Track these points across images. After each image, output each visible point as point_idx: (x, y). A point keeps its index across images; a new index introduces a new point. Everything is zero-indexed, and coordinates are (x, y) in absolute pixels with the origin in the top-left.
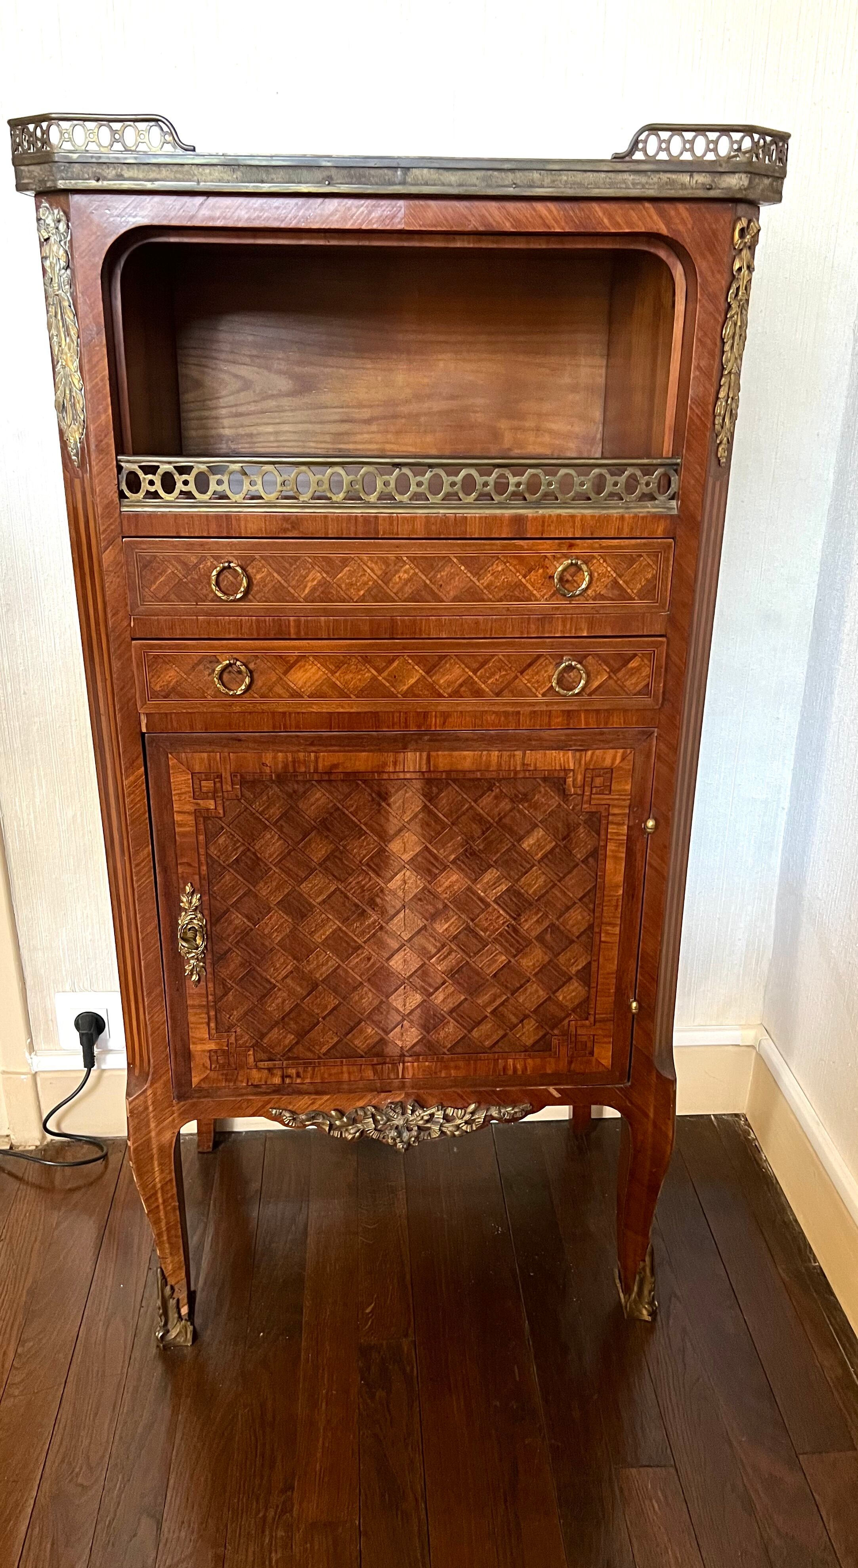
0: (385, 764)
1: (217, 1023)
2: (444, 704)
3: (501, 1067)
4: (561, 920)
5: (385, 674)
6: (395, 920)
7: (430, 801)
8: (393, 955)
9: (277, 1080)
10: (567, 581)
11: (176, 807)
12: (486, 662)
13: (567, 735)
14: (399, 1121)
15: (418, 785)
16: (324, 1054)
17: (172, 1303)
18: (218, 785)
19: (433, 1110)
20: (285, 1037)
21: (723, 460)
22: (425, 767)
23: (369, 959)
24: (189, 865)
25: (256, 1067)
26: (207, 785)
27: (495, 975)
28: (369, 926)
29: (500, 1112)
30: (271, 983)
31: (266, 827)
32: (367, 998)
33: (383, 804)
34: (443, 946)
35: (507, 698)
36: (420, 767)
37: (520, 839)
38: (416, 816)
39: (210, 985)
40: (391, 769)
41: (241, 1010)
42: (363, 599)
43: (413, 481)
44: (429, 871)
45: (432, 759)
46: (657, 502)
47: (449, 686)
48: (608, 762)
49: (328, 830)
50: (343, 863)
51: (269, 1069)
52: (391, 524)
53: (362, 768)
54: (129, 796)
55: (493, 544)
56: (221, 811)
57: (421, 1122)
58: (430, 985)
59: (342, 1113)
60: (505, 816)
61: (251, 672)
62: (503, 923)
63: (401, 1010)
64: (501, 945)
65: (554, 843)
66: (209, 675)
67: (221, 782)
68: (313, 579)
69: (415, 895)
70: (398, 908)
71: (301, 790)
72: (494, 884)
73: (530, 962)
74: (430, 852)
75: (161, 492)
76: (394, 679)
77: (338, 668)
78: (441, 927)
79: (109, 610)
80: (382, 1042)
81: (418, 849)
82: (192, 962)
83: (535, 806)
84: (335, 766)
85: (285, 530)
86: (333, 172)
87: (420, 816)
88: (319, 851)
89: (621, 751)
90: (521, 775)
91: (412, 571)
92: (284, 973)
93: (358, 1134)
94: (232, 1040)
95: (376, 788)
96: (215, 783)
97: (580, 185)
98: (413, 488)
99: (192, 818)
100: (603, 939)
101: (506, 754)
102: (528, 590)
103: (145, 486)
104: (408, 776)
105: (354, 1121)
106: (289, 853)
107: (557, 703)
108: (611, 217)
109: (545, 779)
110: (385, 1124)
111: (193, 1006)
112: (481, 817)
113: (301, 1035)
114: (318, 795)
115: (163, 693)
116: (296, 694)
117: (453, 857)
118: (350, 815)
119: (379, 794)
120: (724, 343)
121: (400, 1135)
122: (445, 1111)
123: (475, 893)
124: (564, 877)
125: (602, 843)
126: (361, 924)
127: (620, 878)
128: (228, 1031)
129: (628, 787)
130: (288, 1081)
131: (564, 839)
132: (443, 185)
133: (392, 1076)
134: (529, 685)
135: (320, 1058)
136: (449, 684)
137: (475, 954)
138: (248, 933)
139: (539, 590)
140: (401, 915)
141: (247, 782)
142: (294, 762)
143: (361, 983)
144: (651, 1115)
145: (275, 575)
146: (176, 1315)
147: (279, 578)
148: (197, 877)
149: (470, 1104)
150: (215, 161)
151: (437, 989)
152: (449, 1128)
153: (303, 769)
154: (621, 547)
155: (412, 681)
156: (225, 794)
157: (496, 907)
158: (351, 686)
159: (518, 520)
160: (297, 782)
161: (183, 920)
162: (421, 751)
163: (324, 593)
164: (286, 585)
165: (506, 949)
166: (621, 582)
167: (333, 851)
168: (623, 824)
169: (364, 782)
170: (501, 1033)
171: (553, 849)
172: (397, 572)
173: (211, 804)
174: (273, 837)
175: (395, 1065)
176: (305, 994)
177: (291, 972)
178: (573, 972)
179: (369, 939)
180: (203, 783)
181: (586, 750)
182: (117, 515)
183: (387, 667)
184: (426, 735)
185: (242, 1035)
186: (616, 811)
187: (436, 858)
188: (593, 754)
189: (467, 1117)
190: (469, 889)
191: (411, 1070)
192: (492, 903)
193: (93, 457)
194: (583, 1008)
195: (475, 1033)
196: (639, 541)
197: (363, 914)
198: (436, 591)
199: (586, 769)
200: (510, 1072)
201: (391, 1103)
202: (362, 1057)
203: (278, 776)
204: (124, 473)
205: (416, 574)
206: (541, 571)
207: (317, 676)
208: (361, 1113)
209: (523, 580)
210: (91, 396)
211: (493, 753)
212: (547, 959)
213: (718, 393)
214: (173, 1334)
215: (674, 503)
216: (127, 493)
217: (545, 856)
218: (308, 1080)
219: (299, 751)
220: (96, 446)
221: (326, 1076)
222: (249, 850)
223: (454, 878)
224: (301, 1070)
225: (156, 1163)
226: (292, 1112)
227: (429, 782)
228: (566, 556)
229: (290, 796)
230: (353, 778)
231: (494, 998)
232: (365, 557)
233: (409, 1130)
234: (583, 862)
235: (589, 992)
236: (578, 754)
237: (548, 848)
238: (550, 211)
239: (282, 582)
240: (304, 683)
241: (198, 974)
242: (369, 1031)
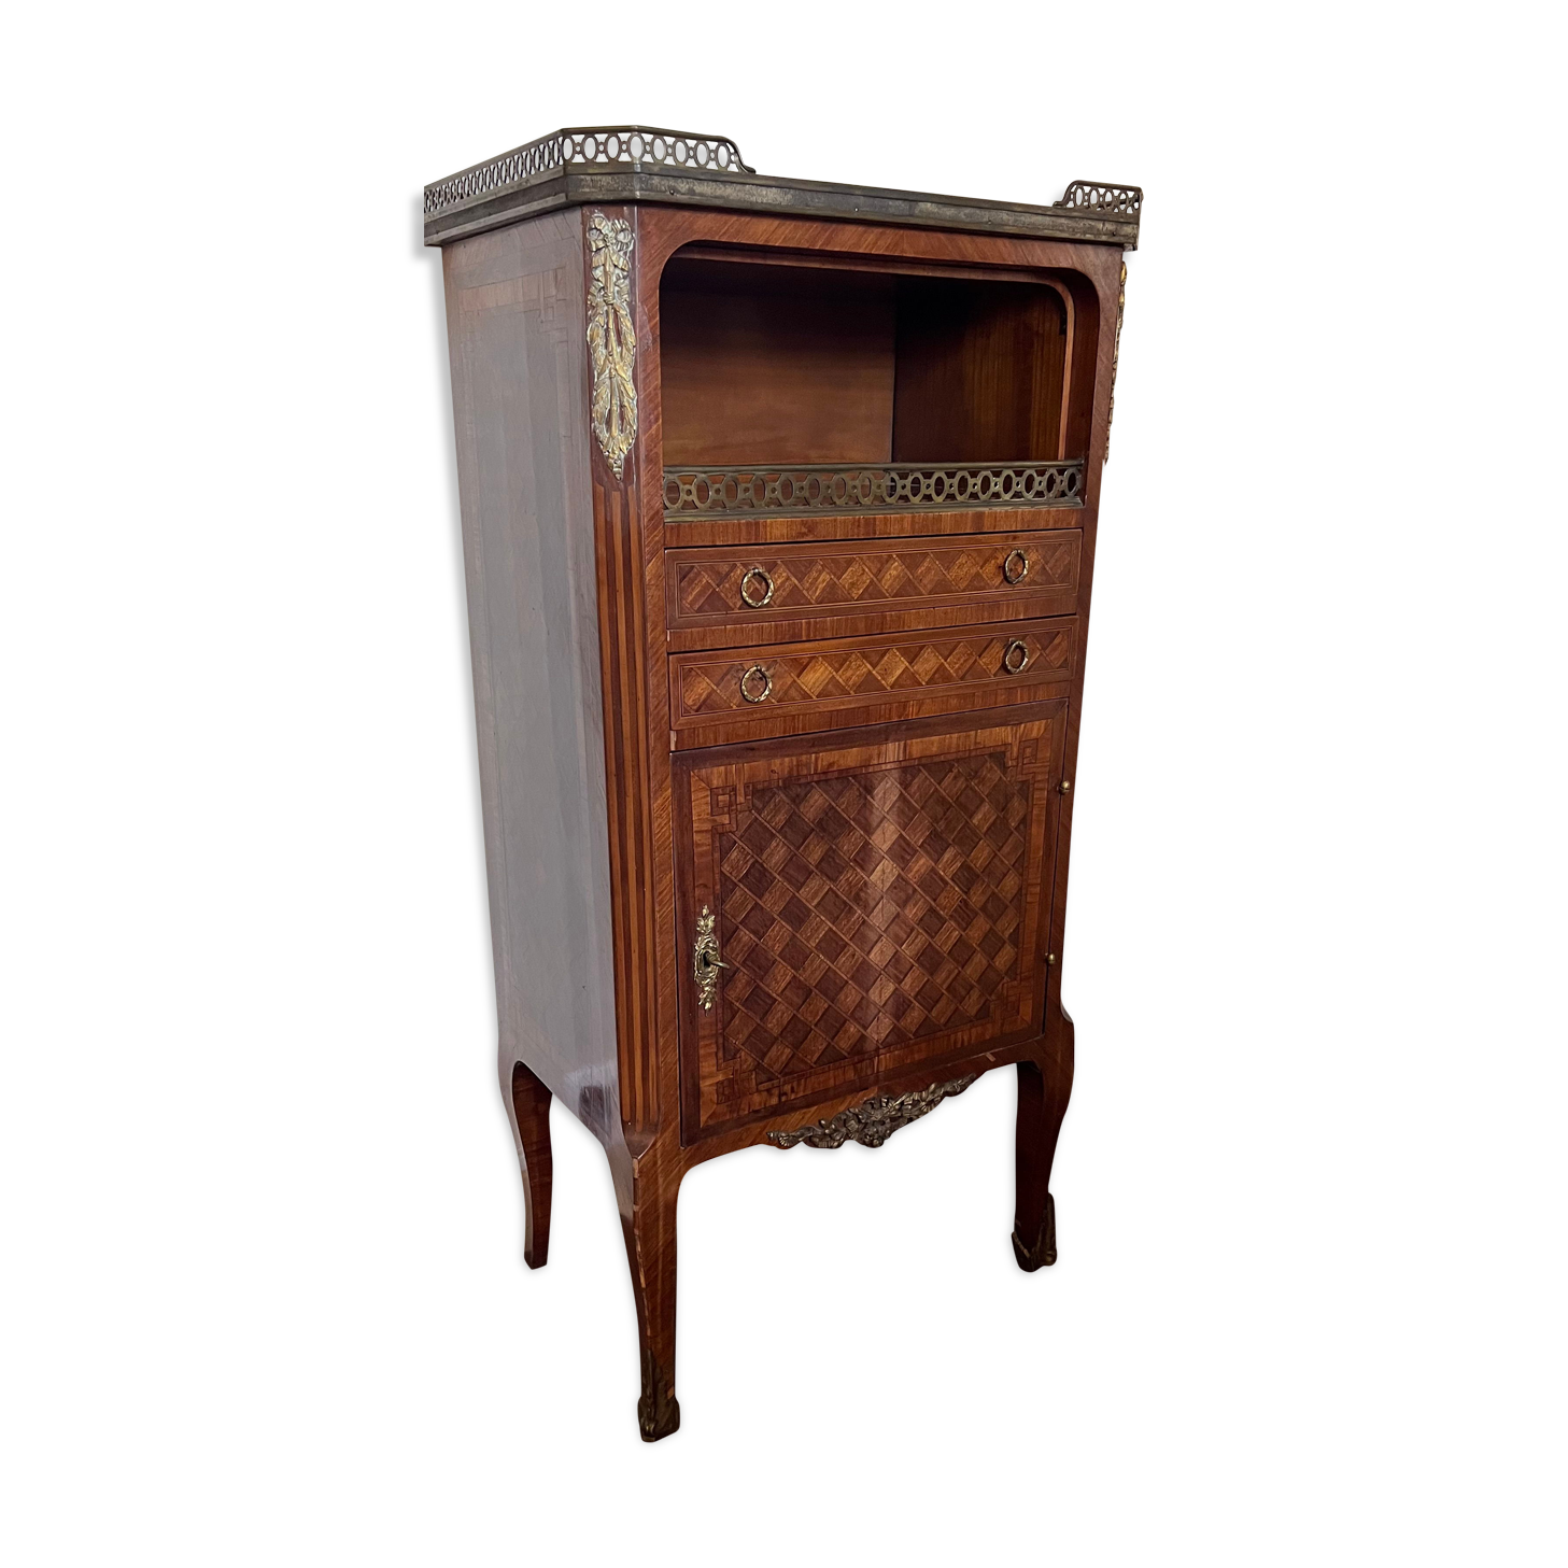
0: (871, 757)
1: (724, 1053)
2: (920, 692)
3: (952, 1040)
4: (999, 888)
5: (878, 668)
6: (875, 912)
7: (905, 789)
8: (872, 948)
9: (774, 1101)
11: (695, 827)
12: (955, 648)
13: (1008, 711)
14: (876, 1116)
15: (895, 774)
16: (815, 1063)
17: (661, 1386)
18: (733, 798)
19: (903, 1098)
20: (782, 1053)
22: (901, 755)
23: (854, 955)
24: (705, 886)
25: (758, 1091)
26: (723, 800)
27: (950, 952)
28: (854, 922)
29: (953, 1087)
30: (772, 997)
31: (773, 836)
32: (850, 996)
33: (869, 797)
34: (912, 930)
35: (969, 681)
36: (898, 757)
37: (971, 817)
38: (894, 805)
39: (720, 1011)
40: (876, 762)
41: (746, 1033)
42: (862, 598)
43: (899, 483)
44: (902, 857)
45: (908, 748)
46: (1067, 498)
47: (926, 674)
48: (1035, 734)
49: (824, 830)
50: (835, 862)
51: (768, 1091)
52: (885, 524)
53: (853, 765)
54: (656, 819)
56: (735, 826)
57: (893, 1113)
58: (901, 972)
59: (830, 1121)
60: (961, 794)
62: (957, 899)
63: (878, 1002)
64: (956, 921)
65: (994, 817)
66: (736, 684)
67: (735, 795)
68: (823, 582)
69: (892, 884)
70: (877, 899)
71: (803, 794)
72: (952, 861)
73: (975, 934)
74: (904, 839)
75: (697, 502)
76: (886, 672)
77: (842, 666)
78: (911, 912)
79: (649, 625)
80: (863, 1038)
81: (895, 838)
82: (706, 989)
83: (982, 781)
84: (831, 765)
85: (804, 534)
87: (897, 805)
88: (815, 853)
89: (1044, 722)
90: (973, 754)
91: (899, 568)
92: (783, 985)
93: (842, 1139)
94: (737, 1067)
95: (863, 782)
96: (730, 797)
98: (899, 490)
99: (709, 836)
100: (1028, 900)
101: (963, 735)
102: (984, 579)
103: (683, 497)
104: (889, 767)
105: (840, 1127)
106: (791, 859)
107: (1002, 682)
109: (991, 755)
110: (864, 1123)
111: (704, 1037)
112: (944, 798)
113: (796, 1046)
114: (816, 797)
115: (695, 708)
116: (806, 696)
117: (921, 841)
118: (842, 812)
119: (866, 788)
121: (877, 1130)
122: (913, 1096)
123: (937, 874)
124: (1003, 845)
125: (1029, 810)
126: (848, 922)
127: (1041, 840)
128: (734, 1058)
129: (1048, 755)
130: (784, 1099)
131: (1003, 810)
133: (869, 1073)
134: (985, 666)
135: (812, 1067)
136: (926, 672)
137: (936, 933)
138: (753, 949)
139: (991, 579)
140: (880, 905)
141: (758, 791)
142: (798, 765)
143: (847, 982)
144: (1059, 1060)
145: (793, 579)
147: (796, 582)
148: (712, 898)
149: (932, 1084)
151: (906, 975)
152: (915, 1113)
153: (805, 772)
154: (1048, 538)
155: (899, 672)
156: (739, 807)
157: (952, 883)
158: (851, 683)
160: (800, 785)
161: (700, 947)
162: (899, 741)
163: (831, 593)
164: (800, 588)
165: (959, 924)
166: (1047, 569)
167: (828, 851)
168: (1044, 789)
169: (854, 777)
170: (953, 1007)
171: (995, 821)
172: (888, 569)
173: (726, 818)
174: (778, 845)
175: (872, 1060)
176: (801, 1003)
177: (790, 983)
178: (1007, 936)
179: (854, 934)
180: (720, 798)
181: (1021, 724)
183: (880, 661)
184: (905, 724)
185: (746, 1059)
186: (1039, 778)
187: (908, 844)
188: (1025, 727)
189: (929, 1098)
190: (933, 870)
191: (884, 1062)
192: (950, 882)
194: (1012, 969)
195: (934, 1013)
196: (1059, 531)
197: (851, 911)
198: (917, 585)
199: (1020, 742)
200: (959, 1045)
201: (870, 1099)
202: (846, 1058)
203: (784, 782)
204: (666, 484)
207: (825, 676)
209: (980, 571)
210: (644, 405)
211: (953, 736)
212: (988, 927)
215: (1079, 498)
216: (670, 504)
217: (989, 829)
218: (801, 1094)
219: (802, 754)
221: (816, 1085)
222: (757, 861)
223: (922, 861)
224: (795, 1084)
225: (661, 1224)
226: (787, 1131)
227: (905, 770)
228: (1012, 548)
229: (793, 801)
230: (845, 775)
231: (950, 973)
232: (865, 558)
233: (884, 1123)
234: (1016, 830)
235: (1017, 954)
236: (1014, 729)
237: (991, 820)
238: (1006, 247)
239: (799, 585)
240: (814, 683)
241: (711, 1001)
242: (852, 1029)
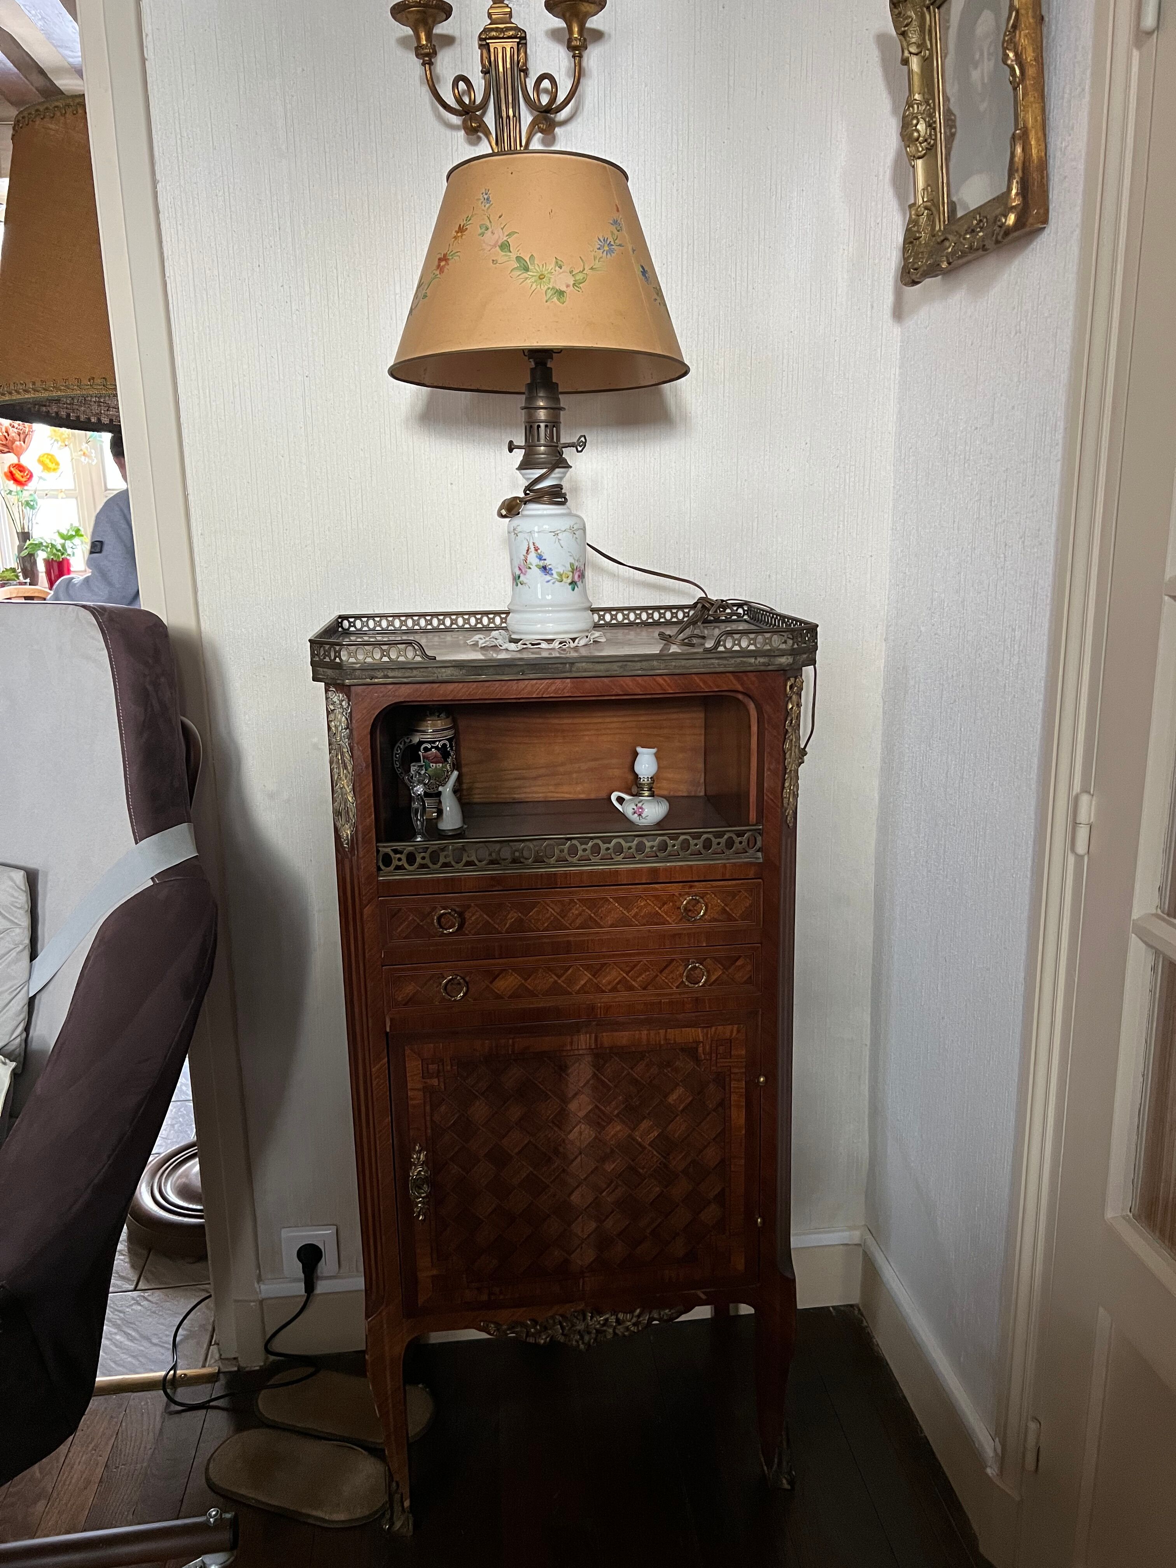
0: (564, 1045)
1: (438, 1253)
2: (606, 998)
3: (659, 1276)
4: (700, 1157)
5: (563, 978)
6: (575, 1163)
7: (598, 1070)
8: (573, 1192)
9: (485, 1297)
10: (690, 910)
11: (409, 1086)
12: (635, 966)
13: (696, 1016)
14: (581, 1326)
15: (589, 1058)
16: (521, 1275)
17: (397, 1497)
18: (441, 1067)
19: (607, 1316)
20: (490, 1262)
21: (791, 825)
22: (593, 1045)
23: (555, 1196)
24: (418, 1129)
25: (469, 1287)
26: (433, 1067)
27: (652, 1203)
28: (554, 1170)
29: (660, 1314)
30: (480, 1219)
31: (476, 1097)
32: (554, 1227)
33: (563, 1074)
34: (612, 1182)
35: (651, 991)
36: (590, 1046)
37: (666, 1096)
38: (588, 1082)
39: (433, 1223)
40: (569, 1048)
41: (457, 1242)
42: (546, 930)
43: (580, 847)
44: (598, 1123)
45: (599, 1039)
46: (747, 854)
47: (609, 984)
48: (728, 1035)
49: (523, 1096)
50: (533, 1121)
51: (479, 1289)
52: (566, 878)
53: (547, 1049)
54: (376, 1079)
55: (637, 888)
56: (443, 1087)
57: (598, 1326)
58: (602, 1214)
59: (535, 1322)
60: (654, 1078)
61: (467, 983)
62: (657, 1162)
63: (580, 1234)
64: (656, 1178)
65: (692, 1097)
66: (437, 987)
67: (443, 1064)
68: (512, 918)
69: (589, 1143)
70: (576, 1154)
71: (503, 1067)
72: (649, 1131)
73: (678, 1191)
74: (599, 1109)
75: (406, 866)
76: (571, 982)
77: (530, 976)
78: (609, 1167)
79: (365, 948)
80: (566, 1262)
81: (590, 1107)
82: (419, 1205)
83: (676, 1070)
84: (527, 1048)
85: (493, 886)
86: (526, 667)
87: (591, 1082)
88: (515, 1112)
89: (736, 1026)
90: (664, 1048)
91: (581, 909)
92: (489, 1211)
93: (548, 1339)
94: (450, 1266)
95: (558, 1063)
96: (438, 1066)
97: (684, 667)
98: (580, 853)
99: (421, 1093)
100: (733, 1169)
101: (652, 1033)
102: (663, 917)
103: (395, 863)
104: (581, 1052)
105: (546, 1329)
106: (493, 1116)
107: (687, 993)
108: (705, 682)
109: (682, 1050)
110: (569, 1330)
111: (420, 1241)
112: (637, 1080)
113: (503, 1259)
114: (515, 1071)
115: (404, 1002)
116: (499, 997)
117: (616, 1112)
118: (539, 1084)
119: (560, 1067)
120: (785, 754)
121: (582, 1338)
122: (617, 1316)
123: (634, 1139)
124: (701, 1122)
125: (727, 1096)
126: (548, 1168)
127: (742, 1121)
128: (446, 1260)
129: (743, 1052)
130: (493, 1298)
131: (699, 1094)
132: (596, 671)
133: (574, 1289)
134: (666, 981)
135: (519, 1277)
136: (609, 983)
137: (636, 1187)
138: (462, 1180)
139: (670, 917)
140: (579, 1159)
141: (463, 1064)
142: (497, 1047)
143: (549, 1215)
144: (778, 1309)
145: (485, 916)
146: (400, 1508)
147: (488, 918)
148: (424, 1138)
149: (636, 1309)
150: (449, 665)
151: (607, 1217)
152: (620, 1330)
153: (503, 1052)
154: (726, 886)
155: (583, 982)
156: (446, 1073)
157: (650, 1148)
158: (539, 989)
159: (655, 871)
160: (499, 1061)
161: (414, 1173)
162: (590, 1033)
163: (520, 926)
164: (492, 922)
165: (659, 1182)
166: (728, 909)
167: (526, 1113)
168: (742, 1079)
169: (549, 1058)
170: (658, 1248)
171: (691, 1102)
172: (571, 909)
173: (435, 1082)
174: (481, 1104)
175: (576, 1280)
176: (506, 1226)
177: (495, 1209)
178: (712, 1197)
179: (555, 1179)
180: (430, 1066)
181: (711, 1027)
182: (375, 883)
183: (564, 974)
184: (594, 1021)
185: (458, 1262)
186: (736, 1070)
187: (604, 1113)
188: (716, 1029)
189: (634, 1320)
190: (630, 1136)
191: (589, 1283)
192: (647, 1146)
193: (360, 845)
194: (721, 1225)
195: (638, 1251)
196: (738, 881)
197: (549, 1160)
198: (599, 921)
199: (712, 1041)
200: (667, 1280)
201: (575, 1312)
202: (551, 1275)
203: (485, 1058)
204: (381, 854)
205: (584, 911)
206: (671, 904)
207: (515, 983)
208: (551, 1321)
209: (659, 911)
210: (361, 808)
211: (643, 1032)
212: (691, 1187)
213: (784, 784)
214: (398, 1525)
215: (760, 854)
216: (383, 867)
217: (686, 1107)
218: (509, 1296)
219: (501, 1039)
220: (363, 839)
221: (523, 1291)
222: (463, 1115)
223: (619, 1128)
224: (503, 1288)
225: (388, 1373)
226: (496, 1324)
227: (597, 1056)
228: (688, 894)
229: (494, 1072)
230: (540, 1057)
231: (653, 1220)
232: (548, 901)
233: (589, 1333)
234: (714, 1110)
235: (724, 1212)
236: (705, 1030)
237: (688, 1101)
238: (665, 680)
239: (490, 920)
240: (506, 988)
241: (424, 1214)
242: (556, 1253)
